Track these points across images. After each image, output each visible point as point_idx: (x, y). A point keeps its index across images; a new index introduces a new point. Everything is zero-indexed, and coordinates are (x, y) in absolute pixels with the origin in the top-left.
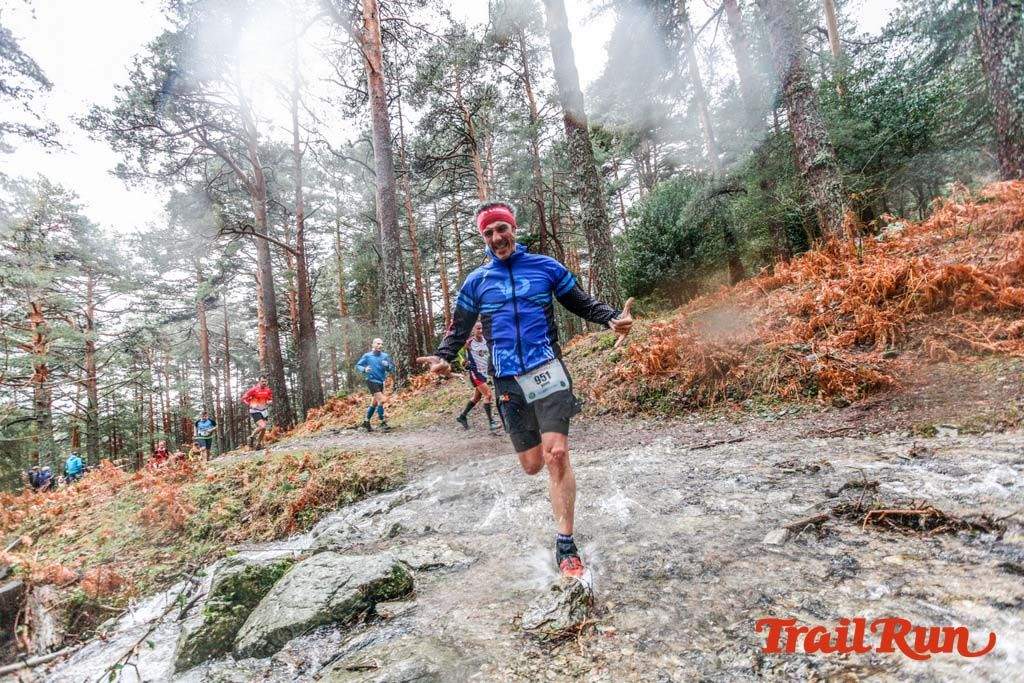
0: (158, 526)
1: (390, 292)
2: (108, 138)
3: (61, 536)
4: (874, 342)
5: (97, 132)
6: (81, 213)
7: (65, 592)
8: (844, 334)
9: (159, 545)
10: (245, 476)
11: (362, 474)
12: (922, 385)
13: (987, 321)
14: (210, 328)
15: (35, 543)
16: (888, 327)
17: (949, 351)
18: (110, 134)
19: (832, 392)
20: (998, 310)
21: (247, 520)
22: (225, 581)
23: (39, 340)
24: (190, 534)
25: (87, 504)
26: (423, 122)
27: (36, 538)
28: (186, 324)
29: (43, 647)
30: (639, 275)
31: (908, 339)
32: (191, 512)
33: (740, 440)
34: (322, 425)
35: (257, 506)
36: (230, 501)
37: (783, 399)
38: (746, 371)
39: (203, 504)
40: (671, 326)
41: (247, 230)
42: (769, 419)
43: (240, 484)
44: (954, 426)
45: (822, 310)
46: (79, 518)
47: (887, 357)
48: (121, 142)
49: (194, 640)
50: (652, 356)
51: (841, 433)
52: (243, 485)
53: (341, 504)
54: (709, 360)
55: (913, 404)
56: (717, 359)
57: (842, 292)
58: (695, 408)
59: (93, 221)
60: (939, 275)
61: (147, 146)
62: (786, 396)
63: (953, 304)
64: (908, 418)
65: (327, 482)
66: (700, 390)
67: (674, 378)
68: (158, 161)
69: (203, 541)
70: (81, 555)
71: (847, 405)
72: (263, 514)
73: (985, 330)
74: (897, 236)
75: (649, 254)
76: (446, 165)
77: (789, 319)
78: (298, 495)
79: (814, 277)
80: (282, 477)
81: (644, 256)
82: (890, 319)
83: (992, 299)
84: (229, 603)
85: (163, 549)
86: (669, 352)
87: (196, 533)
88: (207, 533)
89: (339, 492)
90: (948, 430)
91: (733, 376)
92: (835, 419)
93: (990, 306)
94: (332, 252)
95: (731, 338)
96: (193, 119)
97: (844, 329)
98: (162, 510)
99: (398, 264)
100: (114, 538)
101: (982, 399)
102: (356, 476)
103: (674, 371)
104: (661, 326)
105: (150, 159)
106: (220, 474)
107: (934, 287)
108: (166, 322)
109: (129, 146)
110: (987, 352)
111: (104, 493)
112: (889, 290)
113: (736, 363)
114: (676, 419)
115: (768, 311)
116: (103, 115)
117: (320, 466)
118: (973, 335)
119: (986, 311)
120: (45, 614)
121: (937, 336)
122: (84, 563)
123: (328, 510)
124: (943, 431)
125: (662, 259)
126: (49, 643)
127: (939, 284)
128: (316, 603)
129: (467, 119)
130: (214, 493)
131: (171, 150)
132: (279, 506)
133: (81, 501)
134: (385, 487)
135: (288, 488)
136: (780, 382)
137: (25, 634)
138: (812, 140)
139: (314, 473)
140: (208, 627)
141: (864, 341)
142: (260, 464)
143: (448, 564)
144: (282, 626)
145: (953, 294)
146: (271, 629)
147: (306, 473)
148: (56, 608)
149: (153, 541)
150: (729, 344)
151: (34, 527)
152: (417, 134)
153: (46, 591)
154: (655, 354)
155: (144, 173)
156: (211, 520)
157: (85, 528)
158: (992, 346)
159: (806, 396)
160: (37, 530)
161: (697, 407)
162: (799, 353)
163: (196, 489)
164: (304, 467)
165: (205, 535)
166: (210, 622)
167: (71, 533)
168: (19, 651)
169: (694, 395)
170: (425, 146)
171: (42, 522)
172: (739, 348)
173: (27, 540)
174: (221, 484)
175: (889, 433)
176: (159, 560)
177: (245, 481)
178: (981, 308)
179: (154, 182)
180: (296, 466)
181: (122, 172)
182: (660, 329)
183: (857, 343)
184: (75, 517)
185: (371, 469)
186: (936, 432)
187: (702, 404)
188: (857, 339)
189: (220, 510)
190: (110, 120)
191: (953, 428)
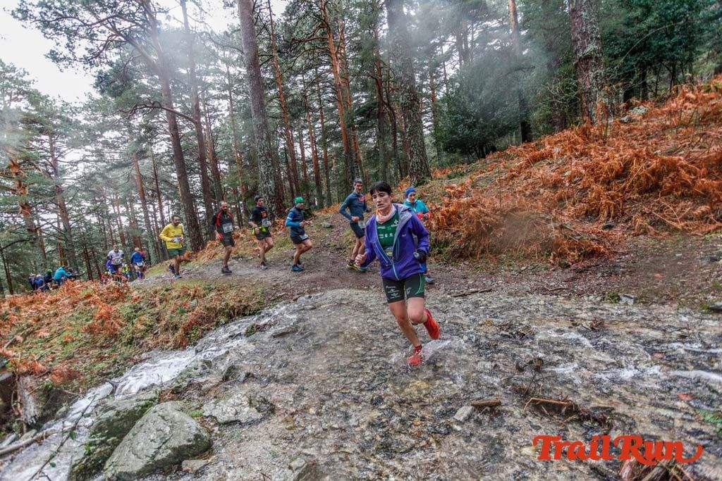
0: (101, 333)
1: (261, 157)
2: (39, 27)
3: (40, 337)
4: (598, 215)
5: (29, 21)
6: (32, 87)
7: (41, 380)
8: (578, 206)
9: (102, 347)
10: (157, 299)
11: (232, 303)
12: (624, 254)
13: (682, 204)
14: (144, 173)
15: (24, 340)
16: (609, 205)
17: (649, 227)
18: (39, 24)
19: (560, 255)
20: (691, 195)
21: (157, 333)
22: (100, 423)
23: (20, 185)
24: (121, 341)
25: (56, 315)
26: (288, 8)
27: (25, 336)
28: (126, 170)
29: (29, 417)
30: (452, 132)
31: (623, 214)
32: (121, 325)
33: (490, 291)
34: (216, 254)
35: (163, 323)
36: (146, 318)
37: (527, 257)
38: (504, 233)
39: (129, 319)
40: (460, 189)
41: (155, 105)
42: (513, 272)
43: (154, 305)
44: (633, 296)
45: (567, 184)
46: (51, 325)
47: (605, 228)
48: (49, 30)
49: (76, 468)
50: (440, 217)
51: (557, 291)
52: (156, 306)
53: (218, 325)
54: (478, 222)
55: (612, 272)
56: (484, 222)
57: (583, 171)
58: (466, 258)
59: (43, 94)
60: (654, 164)
61: (71, 33)
62: (529, 255)
63: (661, 188)
64: (605, 284)
65: (208, 309)
66: (472, 244)
67: (454, 234)
68: (82, 47)
69: (129, 346)
70: (52, 353)
71: (568, 266)
72: (167, 330)
73: (678, 211)
74: (639, 118)
75: (460, 117)
76: (307, 46)
77: (542, 190)
78: (188, 318)
79: (568, 154)
80: (179, 302)
81: (456, 118)
82: (613, 198)
83: (689, 187)
84: (104, 438)
85: (104, 351)
86: (454, 213)
87: (125, 340)
88: (132, 340)
89: (216, 316)
90: (628, 299)
91: (495, 235)
92: (557, 278)
93: (687, 192)
94: (227, 114)
95: (498, 205)
96: (104, 10)
97: (580, 201)
98: (103, 322)
99: (265, 136)
100: (73, 341)
101: (659, 272)
102: (227, 305)
103: (454, 229)
104: (452, 188)
105: (76, 45)
106: (142, 296)
107: (649, 175)
108: (111, 169)
109: (58, 34)
110: (676, 229)
111: (67, 307)
112: (617, 173)
113: (498, 226)
114: (452, 265)
115: (530, 181)
116: (30, 7)
117: (204, 296)
118: (669, 215)
119: (683, 196)
120: (29, 395)
121: (643, 214)
122: (53, 359)
123: (208, 330)
124: (624, 299)
125: (470, 121)
126: (33, 414)
127: (653, 172)
128: (147, 456)
129: (323, 7)
130: (136, 312)
131: (91, 37)
132: (176, 325)
133: (52, 312)
134: (247, 312)
135: (183, 312)
136: (526, 244)
137: (19, 407)
138: (585, 34)
139: (200, 301)
140: (88, 457)
141: (591, 214)
142: (167, 290)
143: (243, 421)
144: (124, 471)
145: (662, 180)
146: (119, 469)
147: (195, 301)
148: (35, 391)
149: (98, 344)
150: (494, 210)
151: (23, 329)
152: (283, 19)
153: (28, 379)
154: (443, 215)
155: (73, 58)
156: (133, 333)
157: (55, 332)
158: (680, 225)
159: (542, 256)
160: (25, 332)
161: (468, 256)
162: (543, 221)
163: (124, 308)
164: (194, 296)
165: (130, 342)
166: (89, 454)
167: (47, 335)
168: (16, 417)
169: (466, 247)
170: (290, 30)
171: (28, 326)
172: (502, 214)
173: (19, 338)
174: (142, 304)
175: (589, 296)
176: (101, 358)
177: (158, 303)
178: (680, 193)
179: (81, 65)
180: (189, 295)
181: (54, 56)
182: (452, 191)
183: (586, 214)
184: (48, 324)
185: (238, 299)
186: (619, 299)
187: (471, 255)
188: (587, 211)
189: (139, 326)
190: (36, 12)
191: (631, 298)
